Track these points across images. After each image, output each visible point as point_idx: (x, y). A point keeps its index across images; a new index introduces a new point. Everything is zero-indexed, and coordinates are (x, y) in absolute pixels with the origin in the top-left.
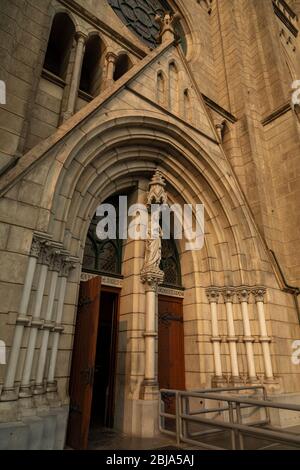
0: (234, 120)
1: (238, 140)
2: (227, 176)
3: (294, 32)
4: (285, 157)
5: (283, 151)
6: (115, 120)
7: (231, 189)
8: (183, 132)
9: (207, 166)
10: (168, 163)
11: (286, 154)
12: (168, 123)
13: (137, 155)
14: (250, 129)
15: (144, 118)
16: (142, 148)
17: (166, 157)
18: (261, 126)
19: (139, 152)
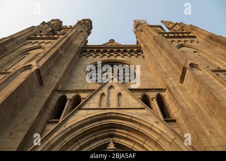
0: (164, 90)
1: (170, 99)
2: (155, 125)
3: (194, 37)
4: (199, 92)
5: (196, 90)
6: (70, 126)
7: (161, 131)
8: (117, 114)
9: (141, 124)
10: (117, 133)
11: (199, 90)
12: (106, 114)
13: (94, 137)
14: (172, 90)
15: (90, 118)
16: (95, 133)
17: (114, 131)
18: (181, 85)
19: (95, 135)
